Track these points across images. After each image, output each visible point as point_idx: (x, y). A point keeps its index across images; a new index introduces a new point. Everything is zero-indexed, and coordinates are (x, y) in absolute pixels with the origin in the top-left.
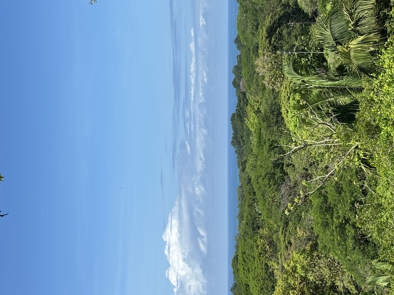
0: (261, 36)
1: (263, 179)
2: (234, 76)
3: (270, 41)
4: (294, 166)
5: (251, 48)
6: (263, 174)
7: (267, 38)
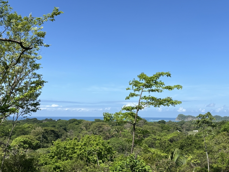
0: (52, 128)
1: (2, 130)
2: (49, 119)
3: (50, 131)
4: (5, 139)
5: (55, 124)
6: (4, 130)
7: (51, 130)
